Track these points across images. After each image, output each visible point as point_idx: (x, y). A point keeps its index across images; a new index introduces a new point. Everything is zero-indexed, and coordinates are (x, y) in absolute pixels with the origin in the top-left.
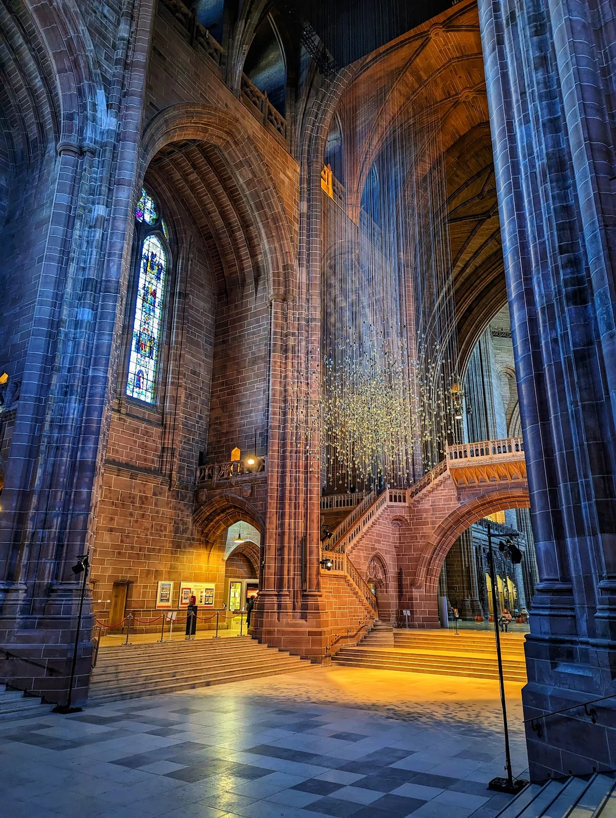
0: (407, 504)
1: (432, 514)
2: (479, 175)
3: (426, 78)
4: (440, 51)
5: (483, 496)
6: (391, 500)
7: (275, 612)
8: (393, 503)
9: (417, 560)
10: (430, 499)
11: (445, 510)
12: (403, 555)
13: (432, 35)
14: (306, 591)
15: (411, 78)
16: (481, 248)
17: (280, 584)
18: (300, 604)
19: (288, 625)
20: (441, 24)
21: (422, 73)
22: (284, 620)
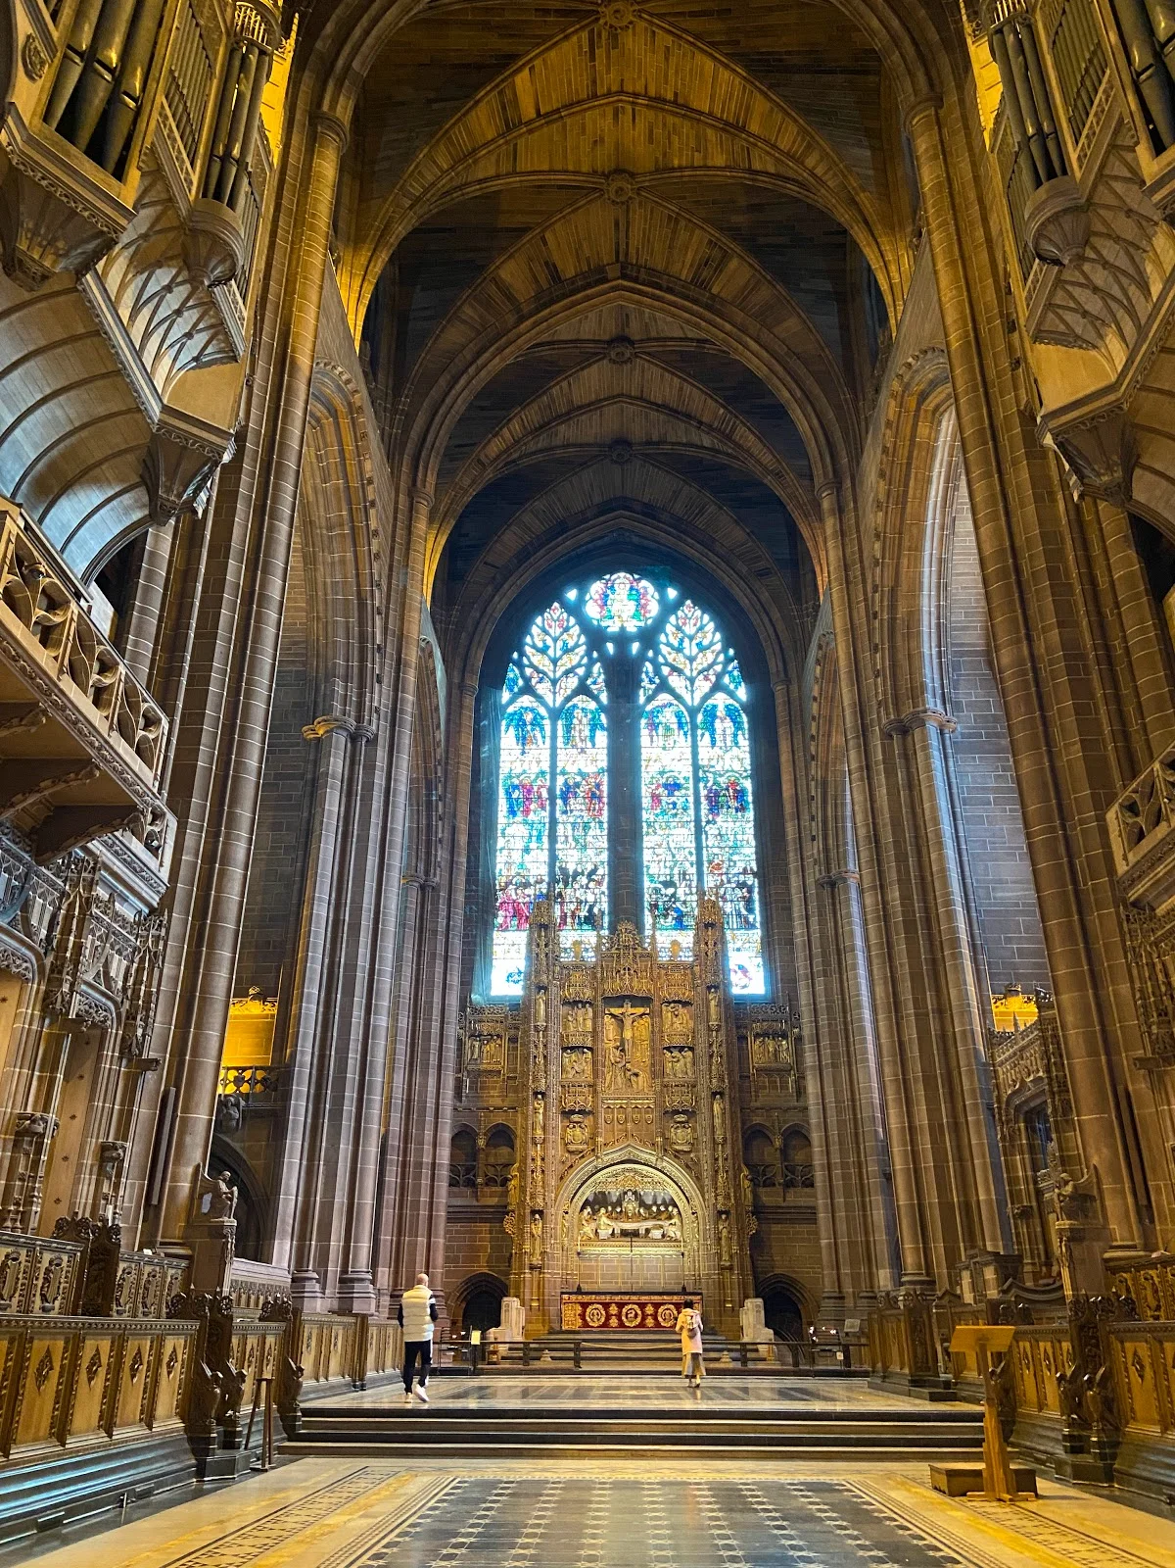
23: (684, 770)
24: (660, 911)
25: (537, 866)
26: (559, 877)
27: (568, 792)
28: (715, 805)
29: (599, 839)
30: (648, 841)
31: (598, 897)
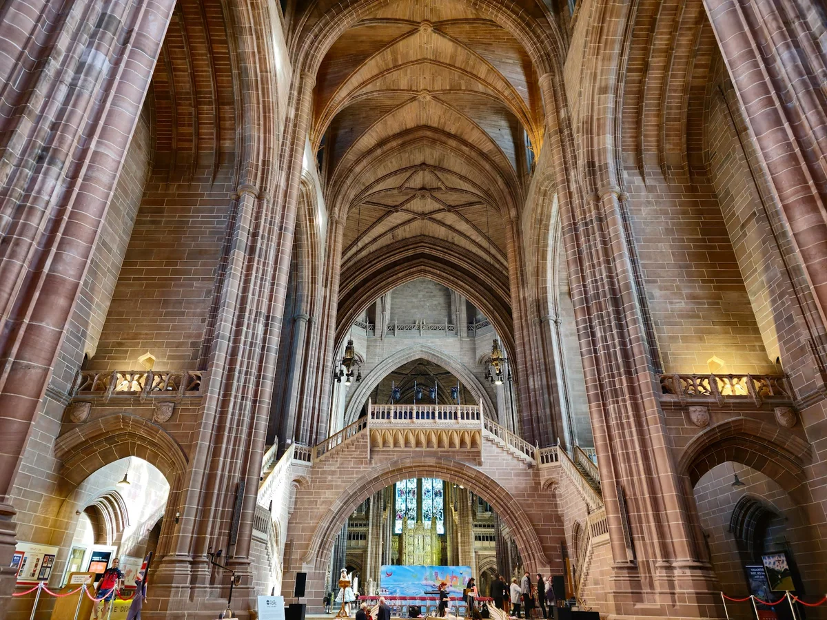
0: (310, 464)
1: (339, 478)
2: (406, 169)
3: (400, 63)
4: (420, 46)
5: (396, 462)
6: (295, 457)
7: (187, 587)
8: (298, 461)
9: (313, 529)
10: (339, 460)
11: (353, 474)
12: (296, 523)
13: (422, 29)
14: (232, 557)
15: (390, 56)
16: (380, 236)
17: (197, 547)
18: (221, 575)
19: (205, 607)
20: (433, 23)
21: (399, 56)
22: (199, 599)
23: (430, 488)
24: (426, 517)
25: (403, 507)
26: (408, 510)
27: (409, 491)
28: (436, 495)
29: (415, 501)
30: (424, 503)
31: (414, 513)
